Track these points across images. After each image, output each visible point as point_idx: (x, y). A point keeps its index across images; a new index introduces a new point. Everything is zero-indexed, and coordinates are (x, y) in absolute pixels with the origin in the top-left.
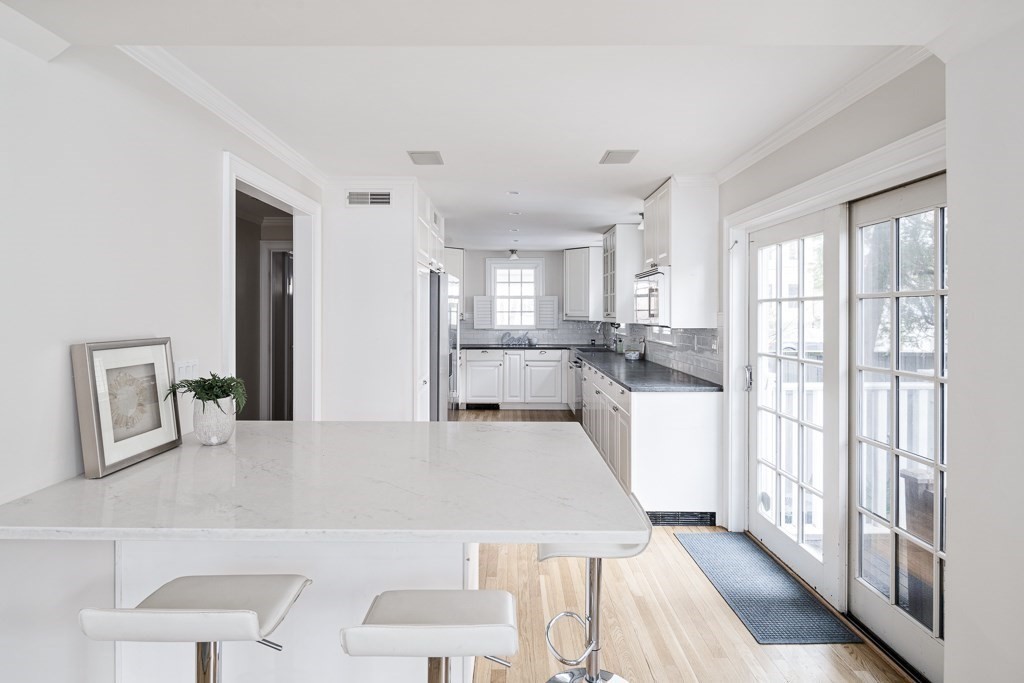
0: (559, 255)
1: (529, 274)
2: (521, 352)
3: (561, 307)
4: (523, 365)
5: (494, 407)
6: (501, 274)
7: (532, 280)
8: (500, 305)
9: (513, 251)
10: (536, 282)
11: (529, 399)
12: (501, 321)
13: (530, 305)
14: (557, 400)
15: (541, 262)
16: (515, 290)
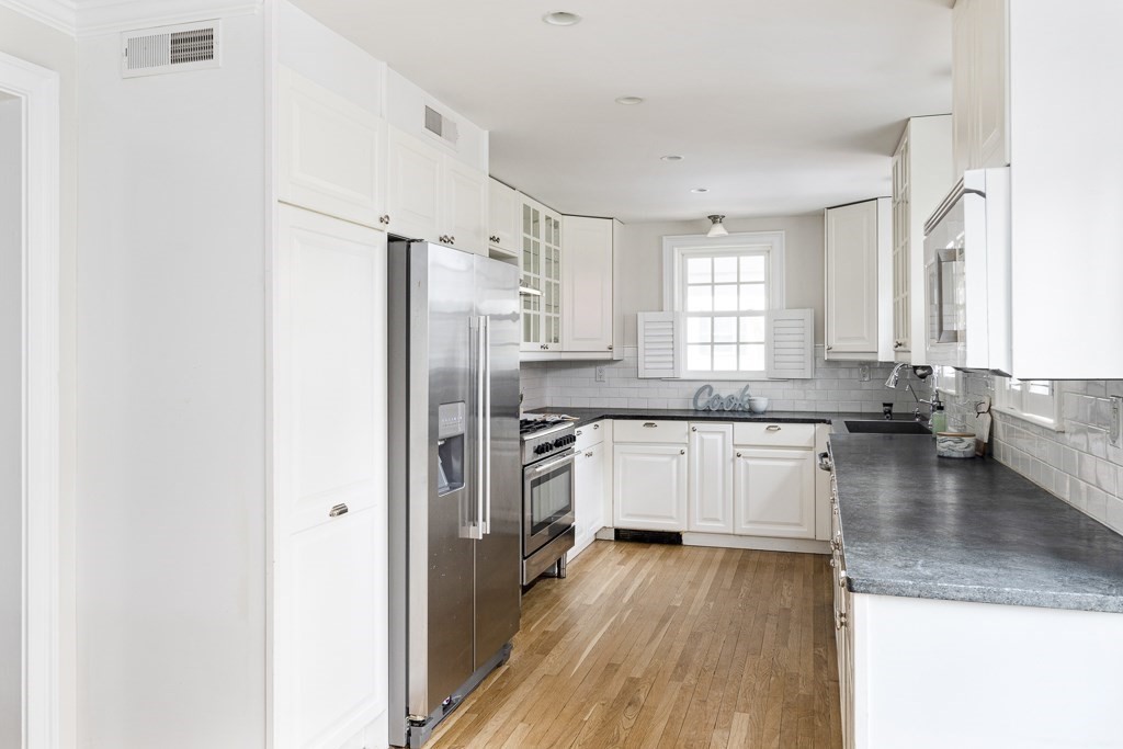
0: (815, 220)
1: (755, 266)
2: (726, 427)
3: (819, 333)
4: (730, 452)
5: (671, 539)
6: (698, 267)
7: (762, 278)
8: (695, 330)
9: (715, 219)
10: (768, 282)
11: (743, 528)
12: (696, 363)
13: (755, 329)
14: (805, 531)
15: (777, 240)
16: (726, 300)
